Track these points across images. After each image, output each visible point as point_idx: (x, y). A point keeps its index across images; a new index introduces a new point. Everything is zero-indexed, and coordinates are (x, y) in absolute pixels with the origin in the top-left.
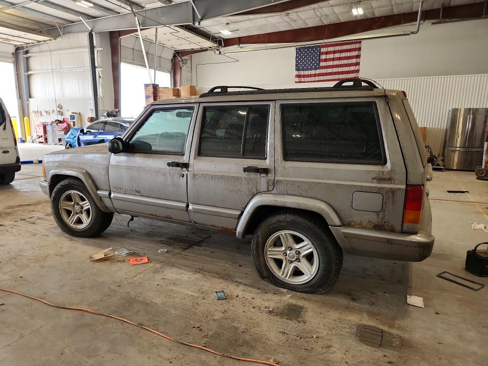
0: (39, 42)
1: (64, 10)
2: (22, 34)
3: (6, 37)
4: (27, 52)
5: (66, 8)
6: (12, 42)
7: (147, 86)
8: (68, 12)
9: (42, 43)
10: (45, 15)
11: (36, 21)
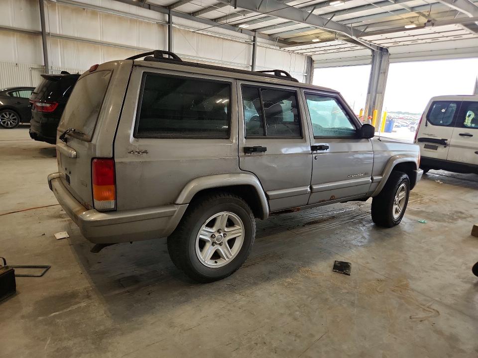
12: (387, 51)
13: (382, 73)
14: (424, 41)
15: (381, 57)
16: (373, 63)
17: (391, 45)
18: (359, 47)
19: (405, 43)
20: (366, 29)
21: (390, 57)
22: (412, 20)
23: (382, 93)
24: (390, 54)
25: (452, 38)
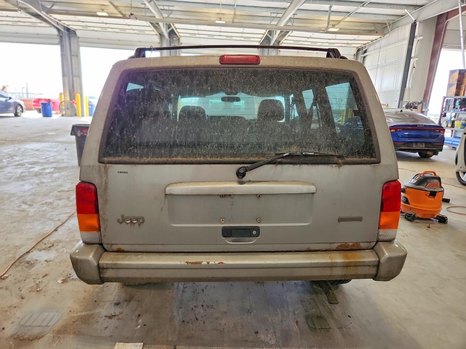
0: (372, 41)
1: (389, 6)
2: (355, 37)
3: (346, 42)
4: (365, 52)
5: (391, 4)
6: (353, 45)
7: (452, 72)
8: (393, 8)
9: (375, 41)
10: (376, 16)
11: (373, 23)
12: (75, 33)
13: (73, 55)
14: (113, 30)
15: (70, 39)
16: (61, 43)
17: (80, 28)
18: (44, 24)
19: (95, 29)
20: (52, 6)
21: (80, 40)
22: (103, 8)
23: (79, 76)
24: (79, 38)
25: (137, 32)
